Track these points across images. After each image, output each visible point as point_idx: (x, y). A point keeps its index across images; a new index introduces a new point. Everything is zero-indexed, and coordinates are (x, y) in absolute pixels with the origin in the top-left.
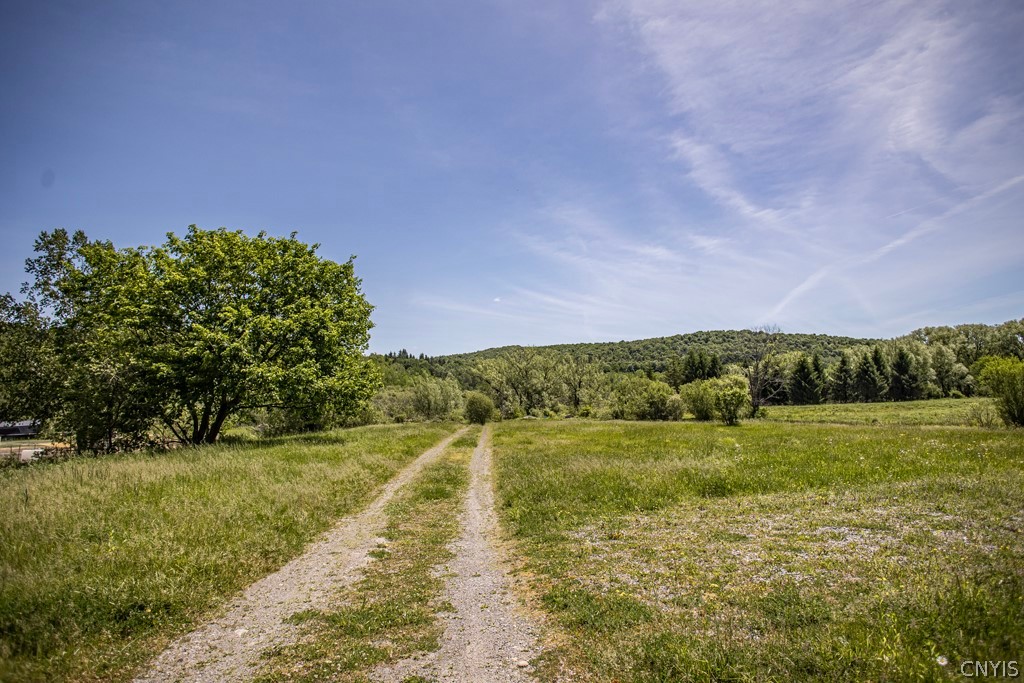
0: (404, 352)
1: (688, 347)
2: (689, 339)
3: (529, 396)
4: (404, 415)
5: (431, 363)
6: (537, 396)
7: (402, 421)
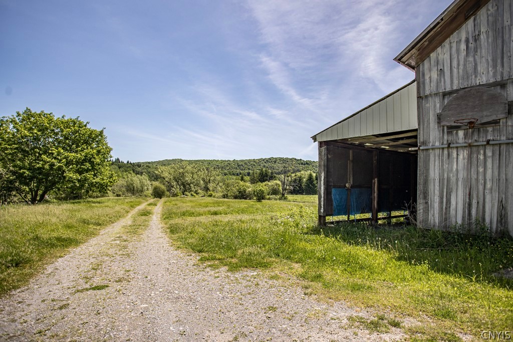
0: (118, 159)
1: (266, 165)
2: (267, 161)
3: (184, 186)
4: (121, 193)
5: (133, 166)
6: (188, 186)
7: (120, 196)
